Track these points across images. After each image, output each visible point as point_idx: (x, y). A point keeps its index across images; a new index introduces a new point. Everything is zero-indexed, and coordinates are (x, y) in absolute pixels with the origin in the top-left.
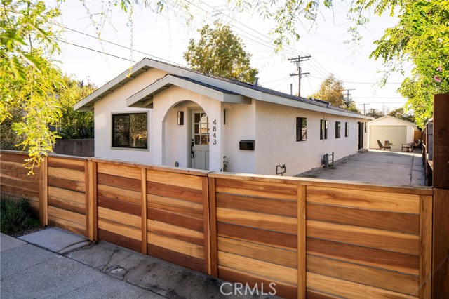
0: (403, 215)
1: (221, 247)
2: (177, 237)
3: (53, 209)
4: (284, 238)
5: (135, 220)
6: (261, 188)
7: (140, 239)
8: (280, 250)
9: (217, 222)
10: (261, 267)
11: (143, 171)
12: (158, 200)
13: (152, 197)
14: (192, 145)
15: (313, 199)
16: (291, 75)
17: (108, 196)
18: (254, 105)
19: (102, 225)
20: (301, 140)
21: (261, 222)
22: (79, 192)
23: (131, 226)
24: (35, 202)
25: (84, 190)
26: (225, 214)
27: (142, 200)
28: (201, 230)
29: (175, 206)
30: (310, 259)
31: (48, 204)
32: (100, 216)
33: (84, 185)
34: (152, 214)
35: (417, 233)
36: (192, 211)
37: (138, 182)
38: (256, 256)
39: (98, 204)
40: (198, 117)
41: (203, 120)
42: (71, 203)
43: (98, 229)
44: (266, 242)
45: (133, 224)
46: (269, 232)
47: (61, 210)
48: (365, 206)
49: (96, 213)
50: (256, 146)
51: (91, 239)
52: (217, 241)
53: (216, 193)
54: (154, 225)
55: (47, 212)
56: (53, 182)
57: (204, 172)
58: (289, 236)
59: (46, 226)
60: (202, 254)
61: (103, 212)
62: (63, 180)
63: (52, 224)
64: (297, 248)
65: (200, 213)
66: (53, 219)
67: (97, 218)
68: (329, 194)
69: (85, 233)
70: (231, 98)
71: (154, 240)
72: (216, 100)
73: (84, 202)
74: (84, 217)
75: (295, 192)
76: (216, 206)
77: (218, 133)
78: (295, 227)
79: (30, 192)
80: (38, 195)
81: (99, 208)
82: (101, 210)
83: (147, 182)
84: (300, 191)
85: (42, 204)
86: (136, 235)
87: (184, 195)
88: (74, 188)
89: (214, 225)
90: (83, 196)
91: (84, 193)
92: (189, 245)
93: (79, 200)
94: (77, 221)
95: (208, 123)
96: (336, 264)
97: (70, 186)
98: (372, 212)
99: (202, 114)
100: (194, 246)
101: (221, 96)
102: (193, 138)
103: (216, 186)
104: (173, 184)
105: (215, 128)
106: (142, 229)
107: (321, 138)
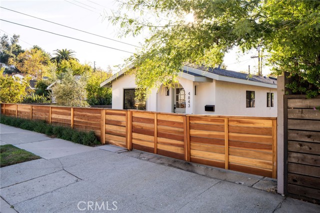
0: (266, 128)
1: (192, 147)
2: (171, 144)
3: (108, 136)
4: (219, 142)
5: (151, 138)
6: (209, 120)
7: (154, 147)
8: (218, 147)
9: (190, 136)
10: (210, 155)
11: (155, 115)
12: (163, 128)
13: (159, 127)
14: (175, 108)
15: (231, 124)
16: (252, 58)
17: (138, 127)
18: (214, 83)
19: (134, 142)
20: (250, 107)
21: (210, 135)
22: (122, 126)
23: (149, 141)
24: (98, 132)
25: (125, 125)
26: (194, 132)
27: (154, 128)
28: (183, 140)
29: (170, 130)
30: (230, 149)
31: (106, 133)
32: (133, 137)
33: (125, 123)
34: (160, 135)
35: (271, 135)
36: (179, 132)
37: (153, 120)
38: (208, 150)
39: (132, 132)
40: (178, 91)
41: (182, 92)
42: (118, 132)
43: (132, 144)
44: (212, 144)
45: (150, 140)
46: (213, 139)
47: (112, 136)
48: (251, 125)
49: (131, 136)
50: (216, 108)
51: (129, 149)
52: (190, 145)
53: (190, 123)
54: (160, 139)
55: (104, 137)
56: (108, 122)
57: (184, 114)
58: (221, 140)
59: (104, 144)
60: (183, 151)
61: (135, 135)
62: (114, 121)
63: (107, 143)
64: (224, 145)
65: (183, 132)
66: (108, 140)
67: (132, 138)
68: (237, 121)
69: (126, 146)
70: (199, 79)
71: (160, 147)
72: (190, 80)
73: (125, 131)
74: (125, 138)
75: (224, 121)
76: (190, 129)
77: (191, 100)
78: (223, 136)
79: (95, 128)
80: (100, 129)
81: (133, 133)
82: (134, 134)
83: (157, 120)
84: (226, 120)
85: (102, 133)
86: (152, 145)
87: (175, 125)
88: (119, 124)
89: (188, 138)
90: (124, 128)
91: (125, 127)
92: (177, 148)
93: (122, 130)
94: (121, 141)
95: (185, 95)
96: (241, 151)
97: (117, 124)
98: (254, 128)
99: (181, 89)
100: (180, 148)
101: (193, 78)
102: (175, 104)
103: (189, 120)
104: (170, 120)
105: (189, 98)
106: (155, 143)
107: (268, 106)
